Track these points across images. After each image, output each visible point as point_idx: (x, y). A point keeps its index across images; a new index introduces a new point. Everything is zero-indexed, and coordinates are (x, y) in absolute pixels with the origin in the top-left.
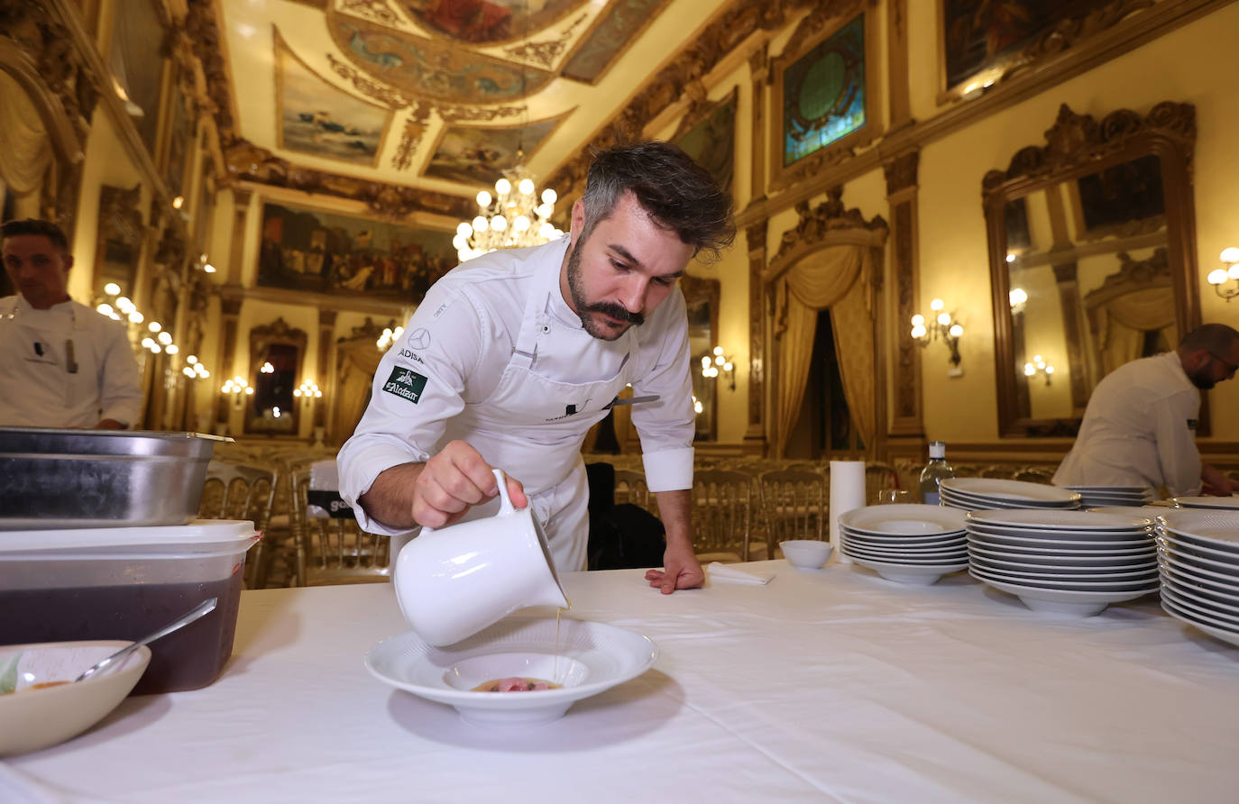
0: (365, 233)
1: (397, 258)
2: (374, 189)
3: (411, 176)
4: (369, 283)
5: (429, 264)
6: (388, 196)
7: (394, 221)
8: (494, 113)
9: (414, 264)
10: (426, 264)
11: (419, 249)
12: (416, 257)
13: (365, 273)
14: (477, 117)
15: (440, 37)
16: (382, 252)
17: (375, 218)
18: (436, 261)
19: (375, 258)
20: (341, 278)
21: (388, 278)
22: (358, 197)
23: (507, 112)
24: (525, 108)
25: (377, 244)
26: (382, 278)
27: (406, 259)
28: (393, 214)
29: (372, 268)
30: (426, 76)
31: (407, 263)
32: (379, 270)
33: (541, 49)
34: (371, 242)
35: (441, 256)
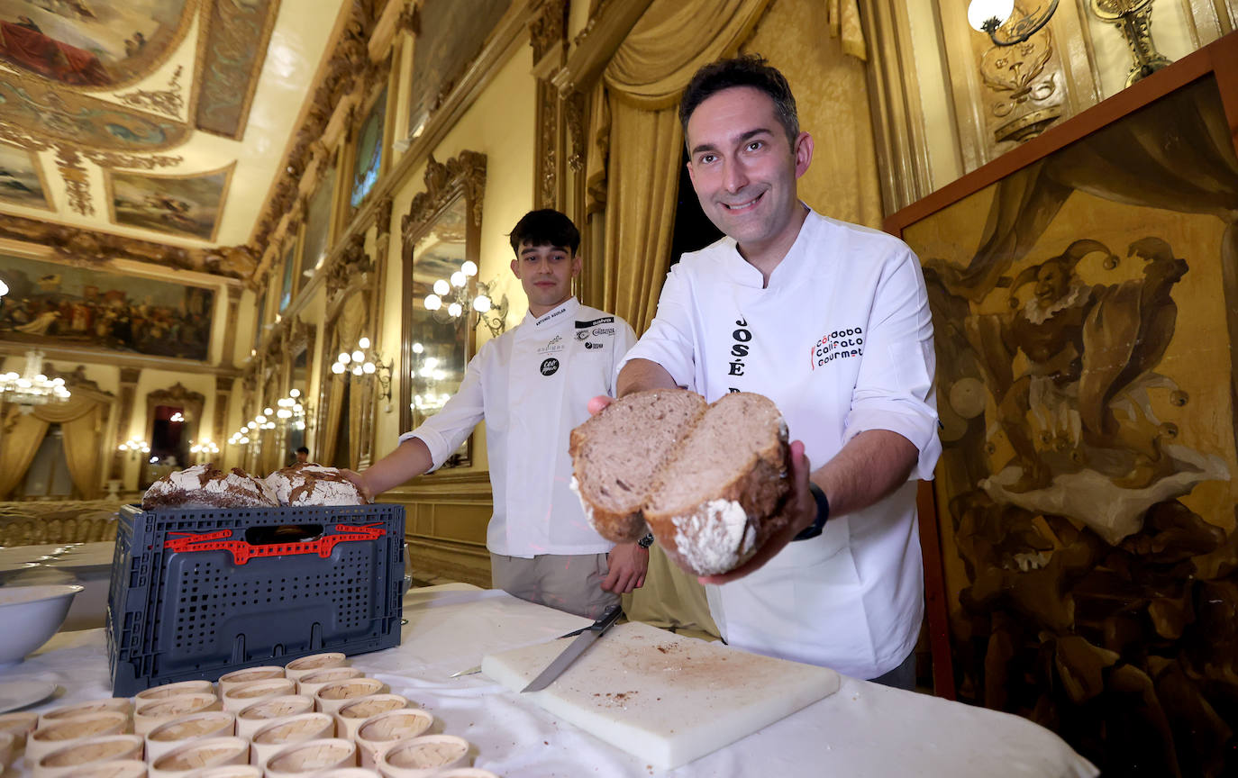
0: (51, 277)
1: (91, 304)
2: (64, 233)
3: (100, 219)
4: (52, 329)
5: (133, 310)
6: (86, 242)
7: (90, 266)
8: (152, 163)
9: (114, 310)
10: (129, 310)
11: (121, 296)
12: (117, 304)
13: (48, 318)
14: (134, 164)
16: (72, 297)
17: (66, 262)
18: (142, 309)
19: (63, 303)
20: (14, 322)
21: (79, 324)
22: (43, 241)
23: (164, 162)
24: (181, 159)
25: (67, 289)
26: (70, 323)
27: (103, 305)
28: (88, 260)
29: (57, 313)
31: (104, 310)
32: (68, 314)
33: (158, 99)
34: (59, 287)
35: (149, 303)
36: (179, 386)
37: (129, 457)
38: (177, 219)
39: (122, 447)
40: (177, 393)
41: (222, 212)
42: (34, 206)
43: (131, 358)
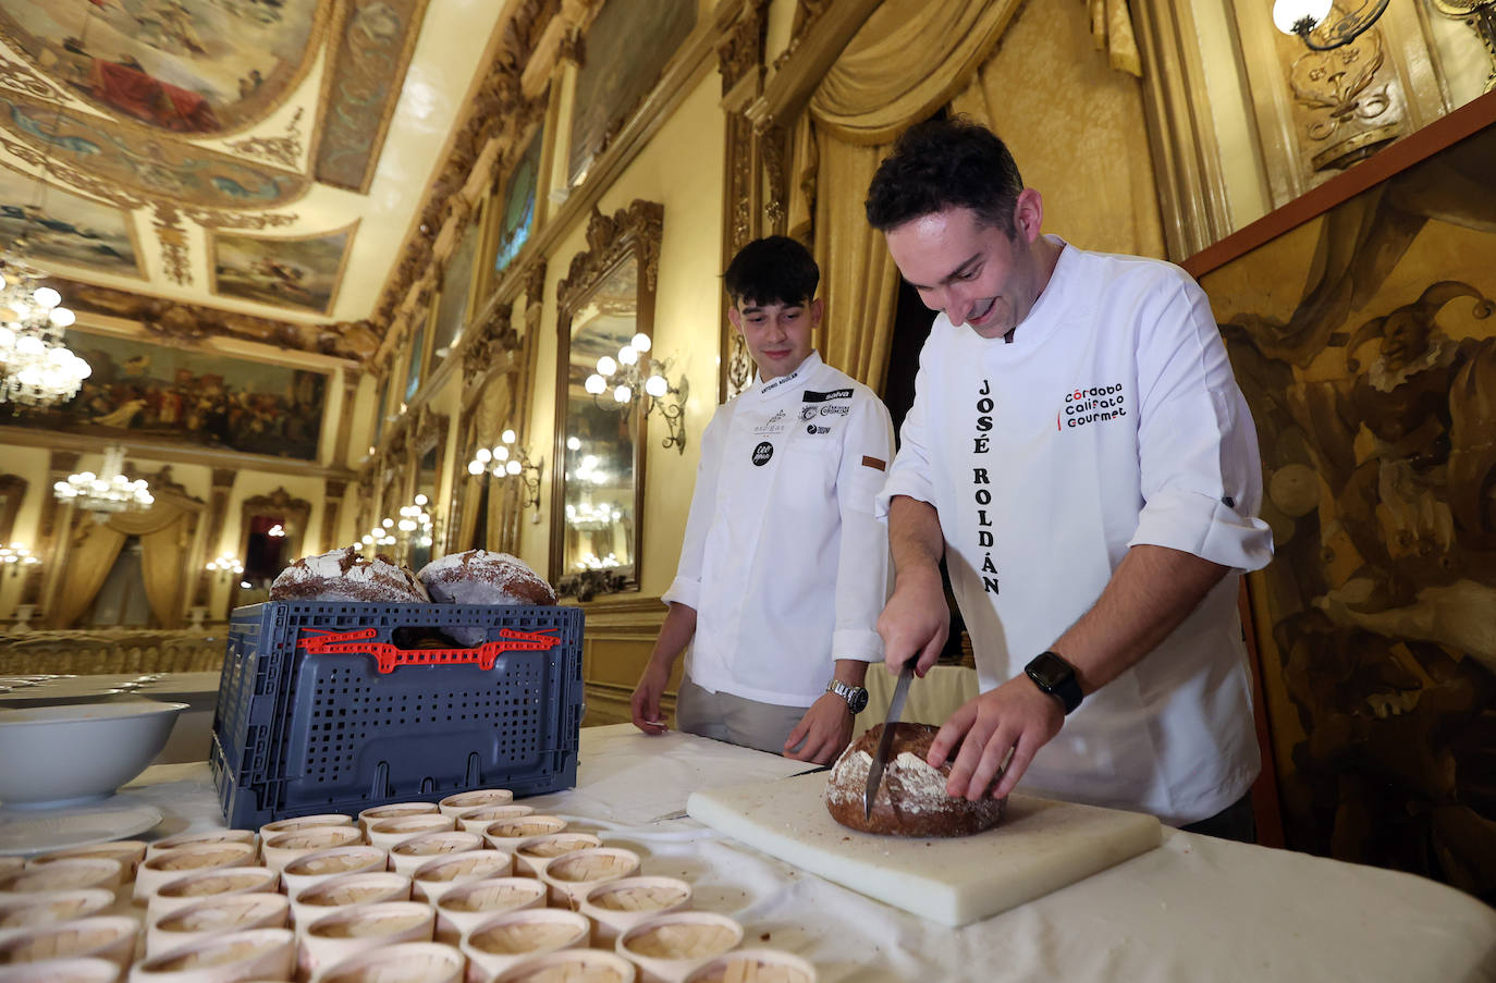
0: (138, 359)
1: (183, 391)
2: (156, 306)
3: (198, 290)
4: (137, 421)
5: (232, 399)
6: (180, 316)
7: (184, 346)
8: (262, 223)
9: (209, 399)
10: (226, 398)
11: (218, 381)
12: (213, 391)
13: (132, 407)
14: (242, 223)
15: (128, 121)
16: (161, 383)
17: (157, 341)
18: (242, 396)
19: (150, 390)
20: (94, 413)
21: (167, 415)
22: (133, 316)
23: (276, 221)
24: (296, 217)
25: (155, 373)
26: (158, 414)
27: (197, 392)
28: (181, 338)
29: (143, 402)
30: (143, 169)
31: (198, 398)
32: (155, 403)
33: (273, 147)
34: (146, 370)
35: (251, 390)
36: (281, 491)
37: (217, 578)
38: (287, 289)
39: (211, 566)
40: (278, 500)
41: (341, 281)
42: (125, 274)
43: (226, 456)
